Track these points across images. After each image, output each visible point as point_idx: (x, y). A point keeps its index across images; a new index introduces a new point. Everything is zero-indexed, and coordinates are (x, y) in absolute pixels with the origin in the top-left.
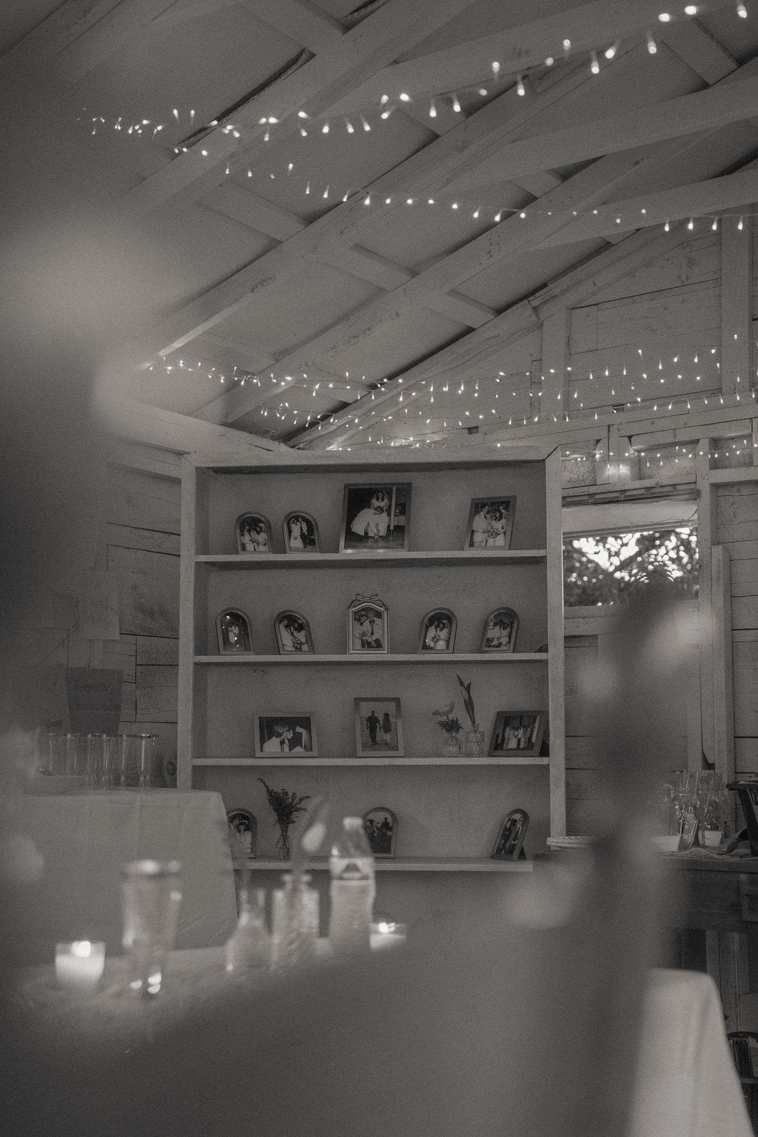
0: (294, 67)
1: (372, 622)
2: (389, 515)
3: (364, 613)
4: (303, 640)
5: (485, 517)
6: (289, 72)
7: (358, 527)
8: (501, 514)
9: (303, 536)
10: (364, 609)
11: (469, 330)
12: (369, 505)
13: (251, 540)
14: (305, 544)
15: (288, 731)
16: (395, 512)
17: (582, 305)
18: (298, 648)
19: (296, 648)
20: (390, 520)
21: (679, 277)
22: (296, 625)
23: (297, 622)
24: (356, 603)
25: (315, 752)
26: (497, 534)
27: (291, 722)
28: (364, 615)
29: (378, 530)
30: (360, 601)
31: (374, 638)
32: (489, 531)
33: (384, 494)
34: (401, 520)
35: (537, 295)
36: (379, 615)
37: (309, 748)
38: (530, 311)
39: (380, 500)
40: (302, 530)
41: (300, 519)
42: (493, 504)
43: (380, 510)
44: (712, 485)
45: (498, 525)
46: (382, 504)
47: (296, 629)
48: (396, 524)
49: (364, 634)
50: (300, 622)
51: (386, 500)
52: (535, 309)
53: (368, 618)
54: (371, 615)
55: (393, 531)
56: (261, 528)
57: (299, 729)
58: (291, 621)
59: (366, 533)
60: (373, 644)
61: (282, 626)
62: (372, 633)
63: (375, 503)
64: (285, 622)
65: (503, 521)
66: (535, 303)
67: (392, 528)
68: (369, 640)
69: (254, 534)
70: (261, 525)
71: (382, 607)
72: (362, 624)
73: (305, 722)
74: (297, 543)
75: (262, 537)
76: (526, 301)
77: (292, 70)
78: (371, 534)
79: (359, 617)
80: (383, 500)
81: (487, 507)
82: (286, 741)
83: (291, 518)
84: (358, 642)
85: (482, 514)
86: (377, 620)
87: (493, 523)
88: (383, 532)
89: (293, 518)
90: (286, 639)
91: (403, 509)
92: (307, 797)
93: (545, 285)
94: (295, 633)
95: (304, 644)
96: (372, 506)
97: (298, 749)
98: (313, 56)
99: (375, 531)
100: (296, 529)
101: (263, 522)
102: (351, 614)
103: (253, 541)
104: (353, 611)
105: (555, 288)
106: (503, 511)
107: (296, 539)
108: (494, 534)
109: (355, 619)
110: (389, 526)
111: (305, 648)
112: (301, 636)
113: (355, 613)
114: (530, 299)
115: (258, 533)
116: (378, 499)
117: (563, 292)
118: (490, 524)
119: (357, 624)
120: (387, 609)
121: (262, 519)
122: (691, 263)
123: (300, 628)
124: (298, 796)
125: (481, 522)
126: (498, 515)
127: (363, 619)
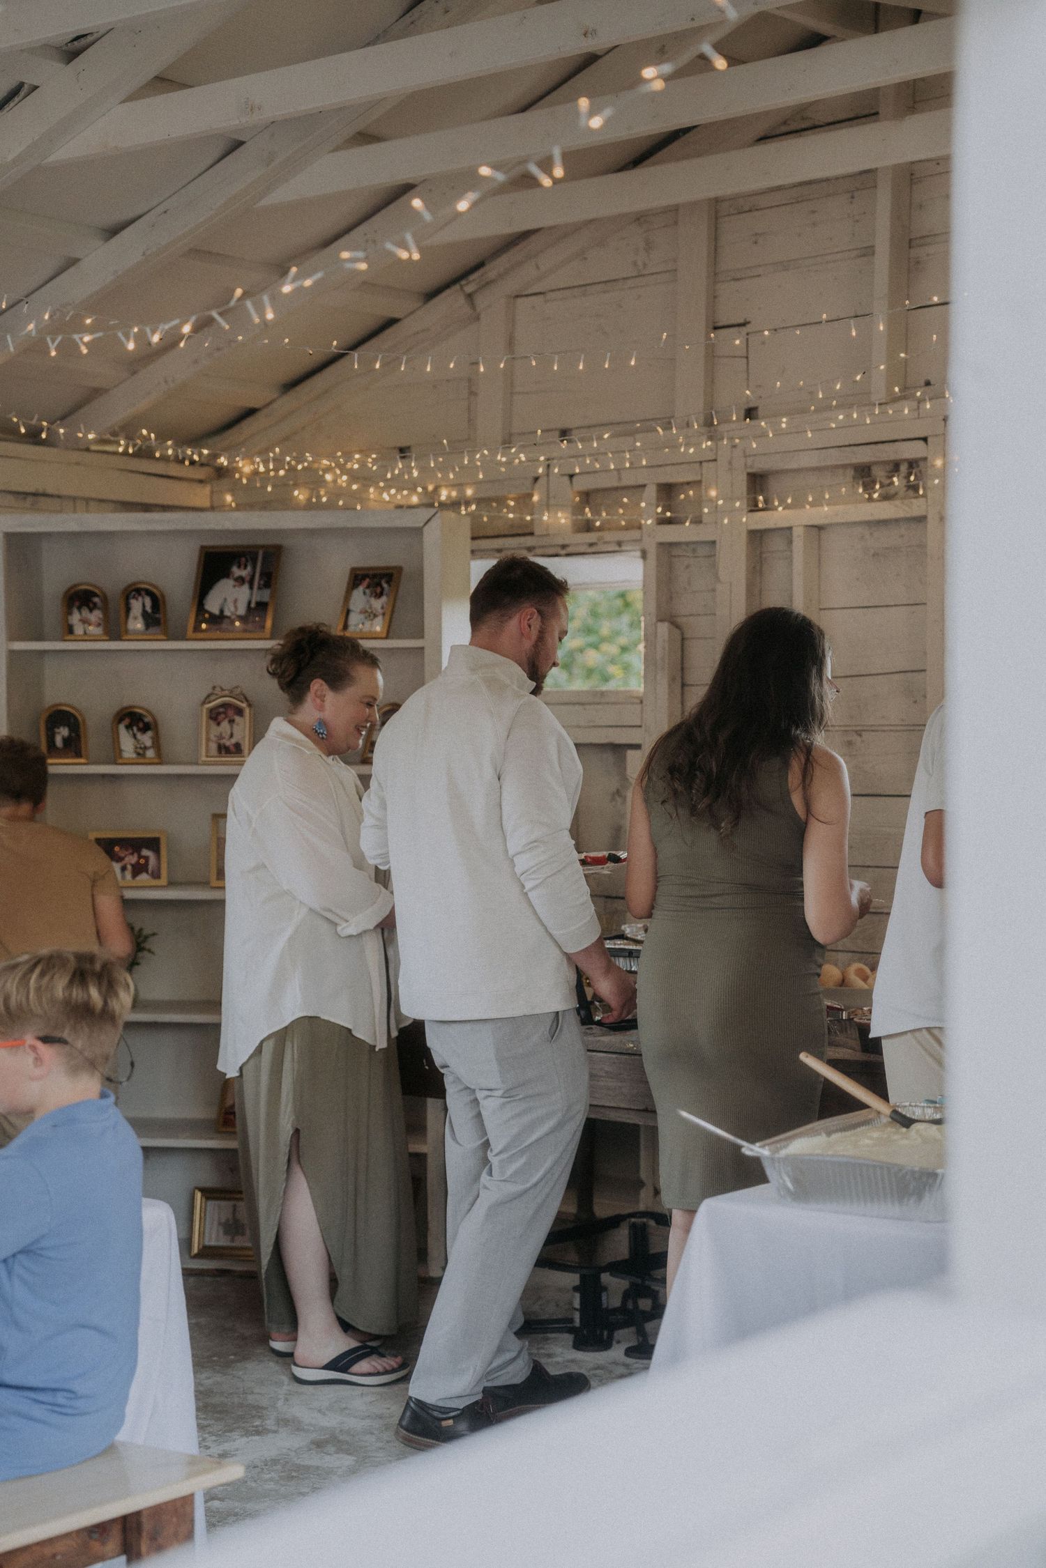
0: (16, 99)
1: (232, 721)
2: (251, 588)
3: (221, 710)
4: (148, 743)
5: (364, 593)
6: (12, 104)
7: (212, 605)
8: (383, 589)
9: (145, 614)
10: (224, 705)
11: (391, 322)
12: (227, 574)
13: (81, 620)
14: (147, 626)
15: (132, 854)
16: (259, 584)
17: (526, 293)
18: (141, 752)
19: (139, 754)
20: (251, 594)
21: (635, 264)
22: (141, 725)
23: (143, 721)
24: (212, 698)
25: (163, 881)
26: (375, 616)
27: (135, 845)
28: (223, 713)
29: (236, 607)
30: (217, 695)
31: (233, 741)
32: (366, 612)
33: (247, 561)
34: (265, 595)
35: (471, 277)
36: (240, 712)
37: (156, 875)
38: (462, 300)
39: (242, 567)
40: (144, 606)
41: (143, 593)
42: (374, 576)
43: (241, 581)
44: (661, 544)
45: (378, 604)
46: (244, 573)
47: (139, 730)
48: (259, 599)
49: (221, 737)
50: (146, 720)
51: (249, 568)
52: (470, 296)
53: (226, 717)
54: (231, 713)
55: (255, 608)
56: (95, 604)
57: (145, 852)
58: (134, 719)
59: (222, 611)
60: (232, 748)
61: (122, 728)
62: (232, 736)
63: (236, 571)
64: (127, 721)
65: (384, 599)
66: (469, 289)
67: (253, 605)
68: (228, 743)
69: (85, 612)
70: (96, 600)
71: (242, 702)
72: (219, 724)
73: (153, 844)
74: (137, 624)
75: (96, 616)
76: (457, 287)
77: (15, 102)
78: (227, 613)
79: (215, 716)
80: (245, 567)
81: (368, 580)
82: (129, 867)
83: (131, 592)
84: (214, 746)
85: (361, 588)
86: (237, 718)
87: (373, 601)
88: (242, 611)
89: (134, 591)
90: (127, 743)
91: (269, 579)
92: (154, 934)
93: (480, 265)
94: (139, 736)
95: (149, 748)
96: (231, 576)
97: (144, 877)
98: (36, 88)
99: (232, 609)
100: (136, 606)
101: (97, 596)
102: (205, 711)
103: (85, 621)
104: (207, 709)
105: (491, 271)
106: (385, 586)
107: (135, 618)
108: (370, 615)
109: (211, 718)
110: (249, 603)
111: (150, 753)
112: (146, 739)
113: (211, 711)
114: (463, 282)
115: (91, 610)
116: (239, 567)
117: (501, 276)
118: (368, 601)
119: (212, 724)
120: (250, 705)
121: (97, 591)
122: (649, 246)
123: (146, 728)
124: (145, 932)
125: (359, 598)
126: (379, 590)
127: (221, 717)
